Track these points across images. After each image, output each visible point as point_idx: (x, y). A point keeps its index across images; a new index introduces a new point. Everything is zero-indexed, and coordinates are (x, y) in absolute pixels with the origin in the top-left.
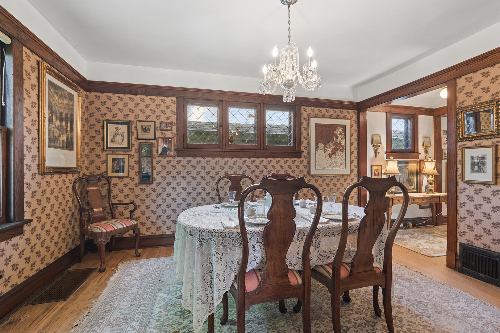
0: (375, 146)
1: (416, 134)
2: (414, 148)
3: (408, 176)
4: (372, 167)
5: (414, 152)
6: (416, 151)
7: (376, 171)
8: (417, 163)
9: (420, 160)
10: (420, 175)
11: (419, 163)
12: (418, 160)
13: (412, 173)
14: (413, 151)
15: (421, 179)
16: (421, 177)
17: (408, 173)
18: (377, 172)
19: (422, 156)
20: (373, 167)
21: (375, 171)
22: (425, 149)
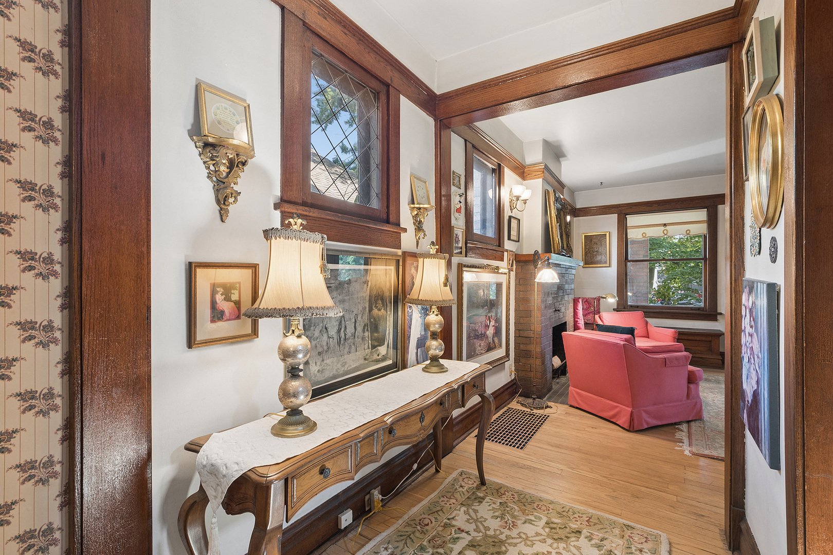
0: (213, 146)
1: (392, 156)
2: (388, 207)
3: (371, 310)
4: (191, 269)
5: (388, 221)
6: (392, 219)
7: (219, 298)
8: (394, 263)
9: (404, 253)
10: (404, 305)
11: (401, 263)
12: (399, 252)
13: (382, 299)
14: (385, 216)
15: (407, 317)
16: (408, 310)
17: (370, 301)
18: (227, 299)
19: (408, 240)
20: (200, 272)
21: (213, 293)
22: (415, 217)
